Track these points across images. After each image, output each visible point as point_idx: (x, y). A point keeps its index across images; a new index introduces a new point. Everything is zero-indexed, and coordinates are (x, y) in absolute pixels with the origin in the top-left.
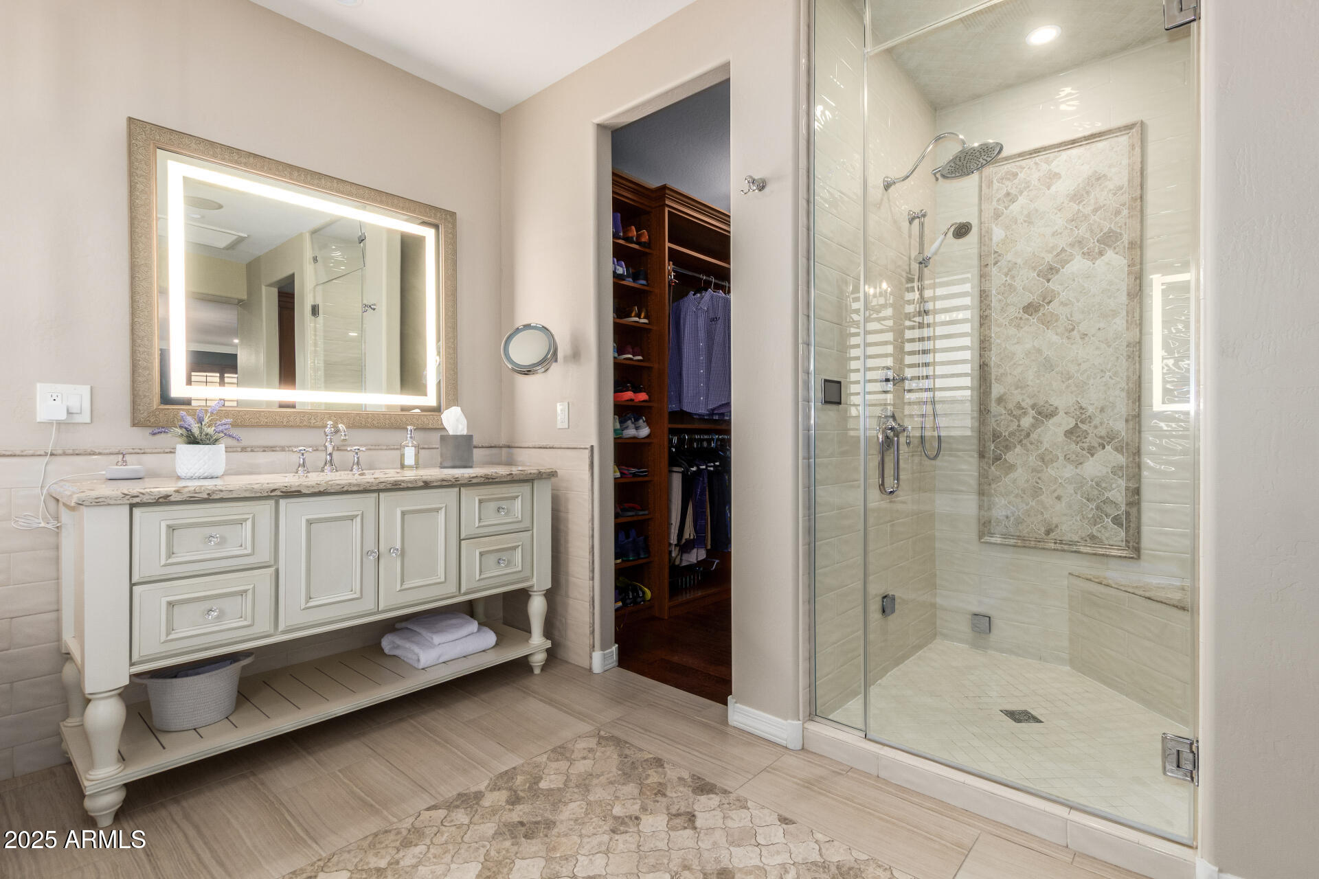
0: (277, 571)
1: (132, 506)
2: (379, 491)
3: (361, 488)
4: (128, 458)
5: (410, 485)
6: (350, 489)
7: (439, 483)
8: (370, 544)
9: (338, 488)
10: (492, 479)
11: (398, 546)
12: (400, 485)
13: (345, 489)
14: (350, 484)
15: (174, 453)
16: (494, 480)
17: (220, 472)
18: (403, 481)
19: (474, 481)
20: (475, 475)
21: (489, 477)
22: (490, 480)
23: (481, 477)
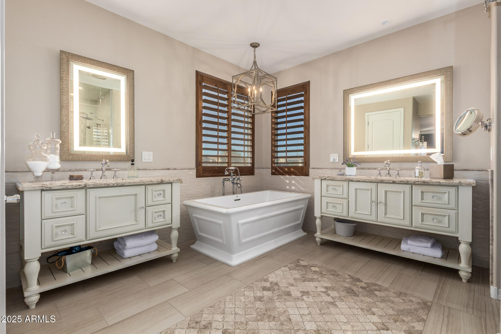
0: (349, 201)
1: (321, 180)
2: (378, 183)
3: (370, 181)
4: (341, 170)
5: (387, 182)
6: (366, 181)
7: (400, 182)
8: (374, 199)
9: (363, 180)
10: (427, 183)
11: (384, 201)
12: (383, 181)
13: (365, 181)
14: (366, 179)
15: (345, 169)
16: (428, 184)
17: (355, 174)
18: (384, 180)
19: (417, 183)
20: (417, 181)
21: (425, 182)
22: (426, 184)
23: (421, 182)
